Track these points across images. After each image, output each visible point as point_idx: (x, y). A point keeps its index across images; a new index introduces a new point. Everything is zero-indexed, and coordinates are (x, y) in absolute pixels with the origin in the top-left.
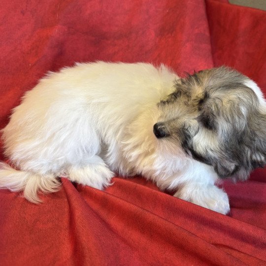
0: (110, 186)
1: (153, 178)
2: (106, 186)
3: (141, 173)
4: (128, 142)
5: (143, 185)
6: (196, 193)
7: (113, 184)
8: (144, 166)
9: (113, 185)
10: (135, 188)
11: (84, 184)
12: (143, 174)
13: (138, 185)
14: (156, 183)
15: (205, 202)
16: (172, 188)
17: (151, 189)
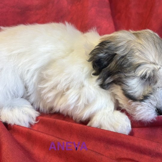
0: (35, 124)
1: (70, 113)
2: (32, 124)
3: (59, 111)
4: (45, 86)
5: (63, 120)
6: (104, 119)
7: (38, 121)
8: (61, 105)
9: (38, 123)
10: (55, 123)
11: (13, 124)
12: (61, 111)
13: (57, 120)
14: (72, 117)
15: (111, 126)
16: (85, 119)
17: (67, 122)
